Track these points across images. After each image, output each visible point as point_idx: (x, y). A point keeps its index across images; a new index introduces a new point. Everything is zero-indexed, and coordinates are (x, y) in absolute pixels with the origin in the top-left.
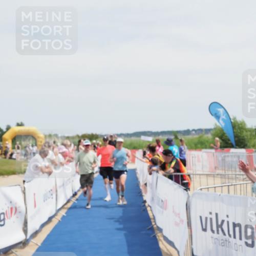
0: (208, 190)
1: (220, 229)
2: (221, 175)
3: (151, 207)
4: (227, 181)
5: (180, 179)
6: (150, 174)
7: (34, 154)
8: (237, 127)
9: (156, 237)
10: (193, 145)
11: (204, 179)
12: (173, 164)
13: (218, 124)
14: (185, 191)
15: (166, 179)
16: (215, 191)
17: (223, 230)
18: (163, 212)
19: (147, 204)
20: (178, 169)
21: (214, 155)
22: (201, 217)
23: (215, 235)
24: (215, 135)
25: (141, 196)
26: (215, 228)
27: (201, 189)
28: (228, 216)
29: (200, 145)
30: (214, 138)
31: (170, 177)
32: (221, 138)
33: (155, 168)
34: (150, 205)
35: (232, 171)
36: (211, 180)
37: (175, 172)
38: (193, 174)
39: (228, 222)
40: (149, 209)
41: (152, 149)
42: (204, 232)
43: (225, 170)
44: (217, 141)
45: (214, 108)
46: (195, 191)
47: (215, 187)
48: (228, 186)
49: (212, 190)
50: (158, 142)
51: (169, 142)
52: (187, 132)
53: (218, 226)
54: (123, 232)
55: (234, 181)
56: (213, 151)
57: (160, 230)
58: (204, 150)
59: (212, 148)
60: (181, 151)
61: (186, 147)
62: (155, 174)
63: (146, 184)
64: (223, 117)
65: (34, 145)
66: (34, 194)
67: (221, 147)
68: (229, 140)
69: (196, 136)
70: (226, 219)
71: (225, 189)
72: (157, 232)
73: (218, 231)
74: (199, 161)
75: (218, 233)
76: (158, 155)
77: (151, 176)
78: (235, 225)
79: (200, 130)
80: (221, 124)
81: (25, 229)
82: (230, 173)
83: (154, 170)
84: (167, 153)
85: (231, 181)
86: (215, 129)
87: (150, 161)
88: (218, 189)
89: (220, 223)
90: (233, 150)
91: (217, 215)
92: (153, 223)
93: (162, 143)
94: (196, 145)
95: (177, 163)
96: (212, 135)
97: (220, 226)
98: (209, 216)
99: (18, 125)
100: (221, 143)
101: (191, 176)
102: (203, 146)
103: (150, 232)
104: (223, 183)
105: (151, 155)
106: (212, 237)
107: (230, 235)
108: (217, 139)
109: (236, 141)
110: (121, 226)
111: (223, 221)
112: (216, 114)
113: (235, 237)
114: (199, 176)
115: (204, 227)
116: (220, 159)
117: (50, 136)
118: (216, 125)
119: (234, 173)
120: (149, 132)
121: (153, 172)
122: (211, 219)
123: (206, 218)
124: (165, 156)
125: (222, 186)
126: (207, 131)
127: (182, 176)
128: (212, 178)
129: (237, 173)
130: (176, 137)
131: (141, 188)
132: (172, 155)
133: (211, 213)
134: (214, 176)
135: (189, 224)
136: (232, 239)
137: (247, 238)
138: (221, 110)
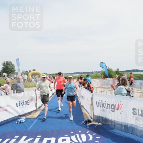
2: (104, 87)
4: (106, 90)
5: (89, 89)
6: (79, 87)
7: (39, 80)
8: (109, 71)
9: (81, 109)
11: (98, 89)
12: (87, 84)
13: (103, 70)
14: (91, 93)
15: (85, 89)
17: (104, 106)
18: (83, 100)
19: (78, 98)
20: (89, 85)
22: (96, 102)
23: (101, 108)
26: (101, 106)
27: (97, 92)
28: (106, 101)
29: (96, 77)
31: (86, 88)
32: (104, 75)
33: (81, 85)
36: (100, 89)
38: (94, 87)
39: (106, 103)
42: (97, 107)
45: (102, 64)
46: (95, 93)
49: (100, 93)
52: (92, 73)
56: (101, 79)
58: (98, 79)
59: (101, 78)
62: (81, 87)
64: (105, 67)
65: (39, 77)
67: (104, 78)
69: (95, 74)
70: (105, 102)
71: (105, 92)
72: (81, 107)
74: (96, 83)
75: (102, 107)
78: (108, 105)
79: (97, 72)
80: (104, 70)
85: (107, 89)
87: (79, 83)
88: (103, 92)
89: (103, 104)
90: (108, 79)
91: (102, 101)
92: (80, 104)
94: (95, 77)
95: (89, 83)
96: (101, 73)
97: (103, 105)
98: (99, 101)
102: (98, 77)
103: (79, 107)
104: (104, 90)
107: (106, 108)
108: (102, 75)
109: (109, 76)
111: (104, 103)
112: (102, 66)
113: (108, 109)
114: (96, 88)
115: (98, 105)
116: (103, 82)
119: (108, 87)
122: (100, 103)
123: (98, 102)
126: (99, 72)
127: (90, 88)
132: (87, 81)
133: (100, 101)
135: (92, 104)
136: (107, 109)
137: (112, 109)
138: (104, 65)
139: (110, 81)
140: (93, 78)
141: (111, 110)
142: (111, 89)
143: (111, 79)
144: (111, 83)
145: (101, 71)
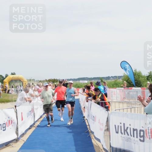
0: (120, 111)
1: (126, 132)
2: (127, 102)
3: (87, 120)
4: (130, 106)
5: (104, 104)
6: (87, 101)
7: (21, 90)
8: (137, 75)
9: (90, 137)
10: (111, 85)
11: (117, 104)
12: (100, 96)
13: (126, 73)
14: (107, 111)
15: (96, 104)
16: (123, 111)
17: (127, 133)
18: (94, 123)
19: (85, 119)
20: (103, 99)
21: (123, 91)
22: (115, 126)
23: (123, 135)
24: (124, 80)
25: (82, 114)
27: (116, 110)
28: (130, 125)
29: (115, 85)
30: (123, 82)
31: (98, 103)
32: (127, 81)
33: (90, 98)
34: (87, 119)
35: (133, 100)
36: (121, 105)
37: (101, 101)
38: (111, 102)
39: (130, 128)
40: (86, 121)
41: (88, 88)
42: (117, 134)
43: (129, 99)
44: (125, 83)
45: (124, 64)
46: (112, 111)
47: (123, 109)
48: (131, 108)
49: (122, 111)
50: (91, 83)
51: (98, 84)
52: (108, 78)
53: (124, 130)
54: (72, 134)
55: (134, 106)
56: (123, 88)
57: (93, 133)
58: (117, 88)
59: (122, 87)
60: (105, 88)
61: (107, 86)
62: (90, 101)
63: (84, 107)
64: (128, 69)
65: (22, 85)
66: (22, 113)
67: (127, 87)
68: (132, 83)
69: (114, 80)
70: (129, 127)
71: (129, 110)
72: (91, 134)
73: (124, 133)
74: (114, 94)
75: (125, 134)
76: (92, 91)
77: (87, 103)
78: (134, 130)
79: (116, 77)
80: (127, 73)
81: (17, 132)
82: (132, 101)
83: (89, 100)
84: (96, 90)
85: (132, 105)
86: (124, 76)
87: (87, 94)
88: (125, 110)
89: (126, 129)
90: (134, 88)
91: (124, 124)
92: (89, 129)
93: (94, 84)
94: (113, 85)
95: (102, 96)
96: (122, 79)
97: (126, 130)
98: (120, 125)
99: (12, 74)
100: (127, 84)
101: (110, 103)
102: (117, 86)
103: (86, 134)
104: (128, 107)
105: (88, 91)
106: (121, 137)
107: (131, 135)
108: (125, 82)
109: (136, 83)
110: (71, 131)
111: (127, 128)
112: (124, 68)
113: (134, 137)
114: (114, 103)
115: (117, 131)
116: (127, 93)
117: (30, 80)
118: (124, 74)
119: (134, 101)
120: (86, 78)
121: (88, 101)
122: (121, 127)
123: (118, 126)
124: (95, 92)
125: (127, 108)
126: (120, 77)
127: (105, 103)
128: (122, 104)
129: (136, 101)
130: (102, 81)
131: (82, 109)
132: (100, 91)
133: (121, 123)
134: (123, 103)
135: (108, 130)
136: (132, 138)
137: (141, 137)
138: (127, 65)
139: (137, 92)
140: (110, 87)
141: (138, 139)
142: (139, 105)
143: (139, 88)
144: (140, 94)
145: (123, 75)
